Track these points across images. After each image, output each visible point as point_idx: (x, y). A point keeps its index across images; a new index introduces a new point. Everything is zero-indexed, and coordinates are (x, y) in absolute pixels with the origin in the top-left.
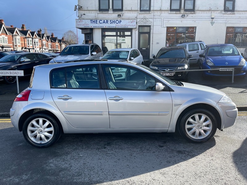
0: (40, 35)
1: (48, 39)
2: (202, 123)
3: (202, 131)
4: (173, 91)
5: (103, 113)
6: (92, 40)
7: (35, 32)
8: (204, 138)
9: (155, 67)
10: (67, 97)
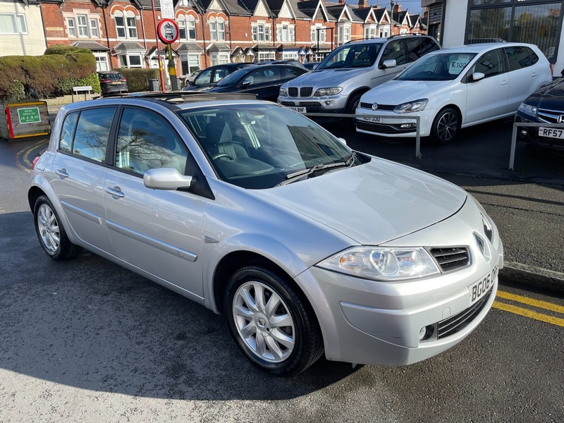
2: (268, 316)
3: (270, 340)
4: (212, 197)
5: (99, 218)
6: (441, 21)
7: (384, 10)
8: (275, 362)
9: (529, 107)
10: (65, 173)
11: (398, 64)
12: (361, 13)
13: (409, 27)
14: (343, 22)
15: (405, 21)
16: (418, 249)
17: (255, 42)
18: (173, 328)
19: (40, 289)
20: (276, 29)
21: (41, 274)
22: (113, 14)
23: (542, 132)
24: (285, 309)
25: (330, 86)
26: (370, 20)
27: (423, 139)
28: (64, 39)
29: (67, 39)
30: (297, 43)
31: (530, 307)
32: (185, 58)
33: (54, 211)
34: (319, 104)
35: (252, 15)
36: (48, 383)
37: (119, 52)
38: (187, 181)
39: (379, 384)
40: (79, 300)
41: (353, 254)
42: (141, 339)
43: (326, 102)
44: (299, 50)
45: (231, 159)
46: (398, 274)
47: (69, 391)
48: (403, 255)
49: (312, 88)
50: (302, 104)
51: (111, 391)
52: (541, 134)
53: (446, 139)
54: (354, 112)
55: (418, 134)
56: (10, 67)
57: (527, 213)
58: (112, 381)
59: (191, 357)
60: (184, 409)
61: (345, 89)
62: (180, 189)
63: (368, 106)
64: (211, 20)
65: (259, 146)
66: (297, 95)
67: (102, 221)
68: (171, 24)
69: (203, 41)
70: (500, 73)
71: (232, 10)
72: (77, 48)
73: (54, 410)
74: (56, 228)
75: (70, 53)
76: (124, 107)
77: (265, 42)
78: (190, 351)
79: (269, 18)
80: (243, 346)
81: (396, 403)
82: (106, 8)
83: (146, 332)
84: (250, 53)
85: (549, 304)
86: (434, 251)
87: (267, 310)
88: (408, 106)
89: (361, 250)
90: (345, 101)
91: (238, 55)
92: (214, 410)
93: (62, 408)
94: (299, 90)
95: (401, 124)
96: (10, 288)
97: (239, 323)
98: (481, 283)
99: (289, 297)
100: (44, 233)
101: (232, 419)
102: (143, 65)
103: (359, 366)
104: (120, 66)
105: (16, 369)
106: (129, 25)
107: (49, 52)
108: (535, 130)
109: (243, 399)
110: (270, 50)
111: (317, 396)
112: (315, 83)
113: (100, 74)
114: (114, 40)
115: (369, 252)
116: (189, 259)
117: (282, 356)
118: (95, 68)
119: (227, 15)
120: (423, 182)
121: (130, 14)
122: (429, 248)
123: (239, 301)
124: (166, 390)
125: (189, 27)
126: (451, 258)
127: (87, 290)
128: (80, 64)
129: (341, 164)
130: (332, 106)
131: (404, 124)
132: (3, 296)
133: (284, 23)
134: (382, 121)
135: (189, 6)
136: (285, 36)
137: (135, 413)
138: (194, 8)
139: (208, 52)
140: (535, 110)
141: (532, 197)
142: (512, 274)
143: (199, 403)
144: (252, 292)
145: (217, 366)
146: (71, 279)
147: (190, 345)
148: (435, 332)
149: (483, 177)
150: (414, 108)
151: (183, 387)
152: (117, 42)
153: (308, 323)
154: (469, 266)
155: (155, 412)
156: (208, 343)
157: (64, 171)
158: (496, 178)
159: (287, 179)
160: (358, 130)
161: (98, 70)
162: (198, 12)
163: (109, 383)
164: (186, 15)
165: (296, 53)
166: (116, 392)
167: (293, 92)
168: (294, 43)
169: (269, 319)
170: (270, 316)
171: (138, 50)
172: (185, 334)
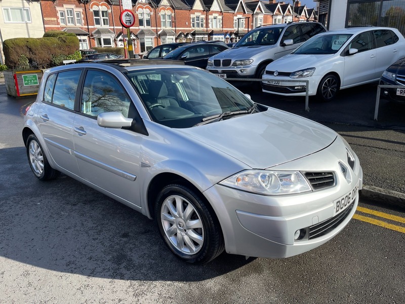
0: (298, 10)
1: (310, 15)
2: (185, 220)
3: (186, 238)
4: (147, 134)
5: (70, 150)
6: (328, 12)
7: (288, 5)
8: (190, 254)
9: (390, 74)
10: (47, 117)
11: (294, 43)
12: (271, 7)
13: (306, 17)
14: (257, 14)
15: (303, 13)
16: (295, 172)
17: (193, 28)
18: (120, 229)
19: (29, 200)
20: (209, 19)
21: (30, 190)
22: (92, 8)
23: (399, 92)
24: (197, 216)
25: (245, 58)
26: (277, 12)
27: (311, 97)
28: (57, 26)
29: (59, 26)
30: (224, 29)
31: (382, 219)
32: (143, 40)
33: (40, 145)
34: (236, 72)
35: (191, 9)
36: (28, 265)
37: (96, 36)
38: (129, 122)
39: (266, 272)
40: (55, 208)
41: (247, 175)
42: (96, 236)
43: (241, 70)
44: (225, 34)
45: (164, 107)
46: (279, 191)
47: (42, 271)
48: (284, 177)
49: (231, 60)
50: (224, 72)
51: (72, 272)
52: (398, 93)
53: (329, 98)
54: (261, 78)
55: (307, 93)
56: (19, 46)
57: (385, 151)
58: (73, 266)
59: (131, 250)
60: (123, 286)
61: (255, 61)
62: (123, 128)
63: (271, 73)
64: (162, 13)
65: (188, 100)
66: (220, 65)
67: (72, 152)
68: (130, 13)
69: (155, 28)
70: (370, 49)
71: (176, 5)
72: (66, 33)
73: (30, 284)
74: (41, 157)
75: (61, 36)
76: (87, 70)
77: (201, 29)
78: (131, 246)
79: (204, 11)
80: (168, 242)
81: (278, 286)
82: (87, 4)
83: (100, 231)
84: (190, 37)
85: (398, 217)
86: (308, 174)
87: (184, 216)
88: (301, 73)
89: (252, 172)
90: (255, 70)
91: (181, 38)
92: (144, 288)
93: (35, 283)
94: (221, 62)
95: (295, 87)
96: (8, 199)
97: (166, 226)
98: (343, 199)
99: (200, 207)
100: (34, 161)
101: (156, 294)
102: (113, 45)
103: (252, 259)
104: (96, 46)
105: (6, 255)
106: (103, 16)
107: (46, 35)
108: (394, 91)
109: (166, 280)
110: (204, 34)
111: (220, 279)
112: (233, 57)
113: (82, 51)
114: (93, 27)
115: (258, 174)
116: (130, 179)
117: (195, 250)
118: (79, 47)
119: (173, 9)
120: (310, 128)
121: (104, 8)
122: (304, 172)
123: (166, 210)
124: (111, 273)
125: (146, 17)
126: (321, 180)
127: (61, 201)
128: (68, 44)
129: (244, 112)
130: (245, 73)
131: (297, 86)
132: (2, 205)
133: (215, 15)
134: (281, 84)
135: (146, 2)
136: (215, 24)
137: (88, 288)
138: (150, 3)
139: (159, 36)
140: (394, 76)
141: (390, 140)
142: (371, 195)
143: (134, 282)
144: (174, 203)
145: (149, 256)
146: (51, 193)
147: (131, 241)
148: (307, 234)
149: (354, 125)
150: (305, 74)
151: (124, 271)
152: (94, 29)
153: (213, 225)
154: (334, 186)
155: (102, 288)
156: (144, 240)
157: (46, 116)
158: (364, 126)
159: (202, 121)
160: (264, 91)
161: (81, 49)
162: (152, 7)
163: (71, 267)
164: (144, 9)
165: (223, 36)
166: (75, 273)
167: (217, 63)
168: (221, 29)
169: (185, 222)
170: (187, 220)
171: (110, 34)
172: (128, 233)
